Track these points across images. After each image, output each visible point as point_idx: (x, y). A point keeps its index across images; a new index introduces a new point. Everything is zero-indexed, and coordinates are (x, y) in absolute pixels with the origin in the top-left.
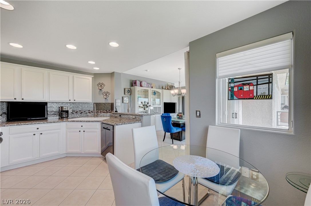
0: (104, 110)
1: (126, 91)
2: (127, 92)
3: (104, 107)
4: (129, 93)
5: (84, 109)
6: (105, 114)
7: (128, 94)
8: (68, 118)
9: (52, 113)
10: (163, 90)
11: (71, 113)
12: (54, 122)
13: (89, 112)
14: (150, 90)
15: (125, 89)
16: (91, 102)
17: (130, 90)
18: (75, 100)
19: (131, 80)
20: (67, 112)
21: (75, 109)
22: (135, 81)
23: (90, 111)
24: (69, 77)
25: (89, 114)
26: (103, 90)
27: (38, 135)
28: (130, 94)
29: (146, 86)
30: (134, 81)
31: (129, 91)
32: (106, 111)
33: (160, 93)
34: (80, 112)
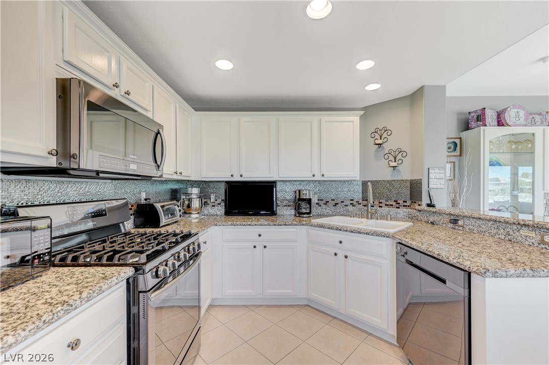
0: (390, 199)
2: (449, 148)
3: (390, 191)
4: (455, 150)
5: (342, 196)
6: (393, 211)
7: (453, 154)
8: (311, 215)
9: (285, 202)
11: (317, 204)
12: (286, 225)
13: (352, 202)
16: (358, 179)
18: (323, 175)
19: (460, 114)
20: (309, 201)
21: (324, 196)
23: (355, 200)
24: (311, 122)
25: (350, 208)
26: (387, 147)
27: (260, 248)
28: (457, 153)
29: (522, 121)
30: (476, 112)
31: (456, 144)
32: (394, 204)
34: (334, 203)
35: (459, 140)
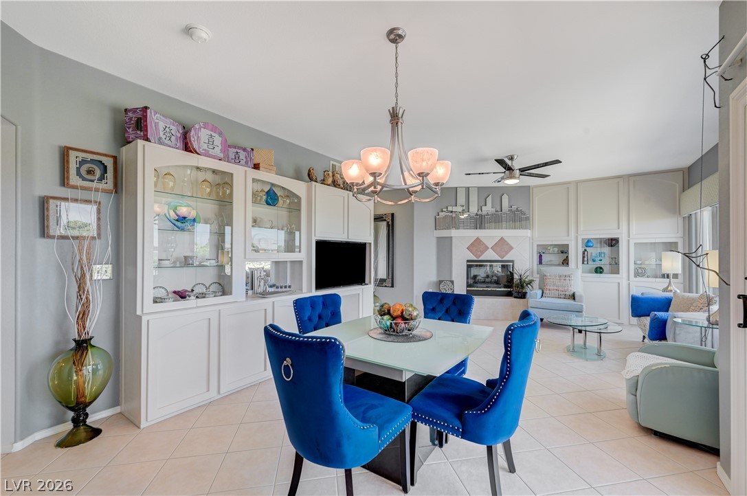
1: (73, 166)
2: (88, 172)
4: (102, 177)
10: (314, 183)
14: (244, 180)
15: (64, 153)
17: (109, 162)
19: (115, 110)
22: (139, 114)
28: (109, 183)
29: (217, 151)
30: (134, 110)
31: (105, 167)
33: (299, 198)
35: (111, 160)
